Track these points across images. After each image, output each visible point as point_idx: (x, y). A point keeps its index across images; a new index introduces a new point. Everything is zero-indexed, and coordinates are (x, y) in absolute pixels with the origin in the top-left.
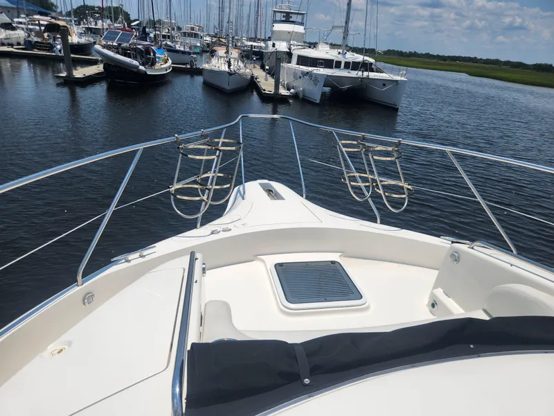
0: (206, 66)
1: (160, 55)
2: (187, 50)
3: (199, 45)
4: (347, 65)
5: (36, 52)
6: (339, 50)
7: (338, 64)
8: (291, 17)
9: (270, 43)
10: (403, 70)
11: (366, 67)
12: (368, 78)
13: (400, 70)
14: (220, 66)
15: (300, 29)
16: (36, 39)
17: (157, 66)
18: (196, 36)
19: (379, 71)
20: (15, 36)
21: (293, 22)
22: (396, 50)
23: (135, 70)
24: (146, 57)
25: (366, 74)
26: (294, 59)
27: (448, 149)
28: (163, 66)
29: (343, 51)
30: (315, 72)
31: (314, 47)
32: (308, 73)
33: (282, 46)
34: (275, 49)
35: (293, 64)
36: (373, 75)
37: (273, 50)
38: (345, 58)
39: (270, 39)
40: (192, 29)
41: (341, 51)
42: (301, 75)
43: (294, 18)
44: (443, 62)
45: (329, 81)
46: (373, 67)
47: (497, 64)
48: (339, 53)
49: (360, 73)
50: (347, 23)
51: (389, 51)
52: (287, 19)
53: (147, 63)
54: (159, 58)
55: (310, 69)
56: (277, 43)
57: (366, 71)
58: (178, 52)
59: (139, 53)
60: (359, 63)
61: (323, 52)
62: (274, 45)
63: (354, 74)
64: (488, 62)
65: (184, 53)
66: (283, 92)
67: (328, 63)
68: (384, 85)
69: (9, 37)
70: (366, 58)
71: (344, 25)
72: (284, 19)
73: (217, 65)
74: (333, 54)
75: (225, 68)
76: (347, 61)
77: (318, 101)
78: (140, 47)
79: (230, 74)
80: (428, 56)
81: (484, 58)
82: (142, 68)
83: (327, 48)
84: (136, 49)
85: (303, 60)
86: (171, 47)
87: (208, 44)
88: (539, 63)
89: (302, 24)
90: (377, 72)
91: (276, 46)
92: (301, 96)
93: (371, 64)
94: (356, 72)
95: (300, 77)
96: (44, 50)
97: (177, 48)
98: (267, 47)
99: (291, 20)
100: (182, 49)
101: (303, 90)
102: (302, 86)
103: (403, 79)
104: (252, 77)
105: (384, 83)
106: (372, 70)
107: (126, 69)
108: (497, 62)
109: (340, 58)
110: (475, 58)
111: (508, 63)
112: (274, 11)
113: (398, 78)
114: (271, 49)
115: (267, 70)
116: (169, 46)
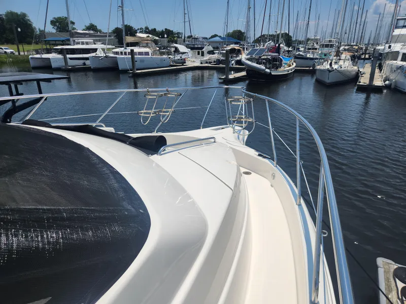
1: (287, 61)
5: (220, 66)
9: (387, 46)
16: (222, 58)
17: (282, 69)
23: (263, 72)
26: (400, 57)
32: (400, 67)
33: (397, 47)
34: (389, 50)
35: (398, 61)
42: (396, 69)
53: (273, 67)
56: (393, 45)
58: (306, 59)
62: (390, 47)
69: (210, 58)
78: (270, 57)
79: (329, 71)
91: (392, 47)
95: (395, 71)
97: (308, 56)
98: (384, 49)
101: (396, 82)
102: (395, 78)
104: (358, 73)
112: (397, 19)
116: (301, 55)
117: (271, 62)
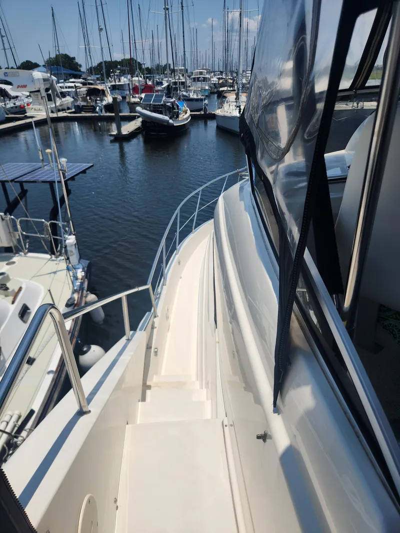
0: (219, 112)
1: (181, 106)
2: (200, 97)
3: (207, 88)
5: (83, 114)
14: (231, 111)
16: (83, 104)
18: (205, 79)
20: (66, 102)
23: (166, 124)
24: (173, 111)
40: (201, 73)
54: (180, 109)
59: (168, 110)
65: (197, 100)
69: (62, 104)
73: (229, 111)
75: (236, 113)
78: (169, 104)
82: (171, 121)
84: (165, 106)
86: (187, 97)
96: (89, 112)
97: (191, 97)
100: (195, 97)
107: (158, 124)
116: (186, 96)
117: (171, 110)
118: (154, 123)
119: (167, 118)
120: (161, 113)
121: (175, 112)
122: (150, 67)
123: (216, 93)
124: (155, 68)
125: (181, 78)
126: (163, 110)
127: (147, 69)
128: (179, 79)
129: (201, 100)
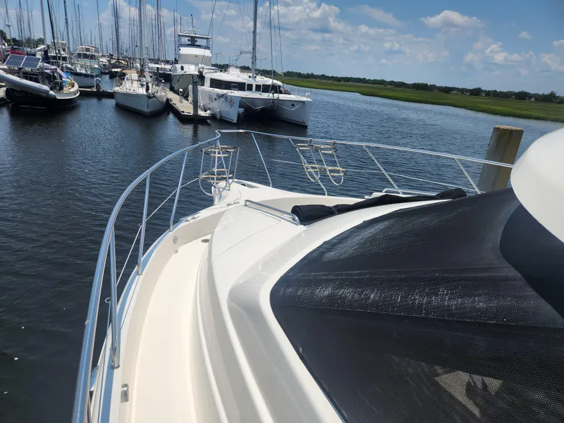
0: (118, 90)
1: (66, 78)
2: (89, 72)
3: (96, 66)
4: (258, 88)
6: (249, 74)
7: (250, 87)
8: (196, 41)
9: (178, 66)
10: (308, 91)
11: (275, 89)
12: (278, 99)
13: (305, 92)
14: (135, 89)
15: (207, 53)
17: (66, 90)
18: (92, 57)
19: (287, 93)
21: (199, 46)
22: (295, 71)
23: (45, 95)
24: (54, 81)
25: (276, 96)
26: (207, 83)
27: (364, 144)
28: (71, 90)
29: (253, 75)
30: (230, 94)
31: (225, 71)
32: (223, 95)
33: (191, 69)
34: (184, 71)
35: (207, 87)
36: (282, 97)
37: (182, 72)
38: (255, 81)
39: (176, 61)
40: (88, 50)
41: (251, 75)
43: (199, 42)
44: (337, 83)
45: (243, 103)
46: (281, 89)
47: (383, 84)
48: (250, 77)
49: (271, 95)
50: (254, 49)
51: (288, 72)
52: (193, 43)
53: (55, 88)
54: (65, 82)
55: (225, 91)
56: (186, 67)
57: (277, 93)
58: (80, 74)
59: (47, 78)
60: (269, 86)
61: (233, 75)
62: (182, 68)
63: (265, 96)
64: (375, 82)
65: (86, 76)
66: (201, 113)
67: (241, 86)
68: (293, 105)
70: (275, 82)
71: (252, 51)
72: (190, 43)
73: (132, 89)
74: (243, 78)
75: (142, 91)
76: (257, 84)
77: (235, 121)
78: (48, 71)
79: (149, 97)
80: (324, 77)
81: (372, 79)
82: (52, 93)
83: (238, 71)
84: (42, 74)
85: (216, 83)
87: (104, 65)
88: (417, 82)
89: (207, 48)
90: (285, 93)
92: (218, 117)
93: (280, 87)
94: (268, 94)
95: (216, 99)
97: (78, 71)
98: (176, 69)
99: (196, 44)
100: (83, 72)
101: (220, 112)
102: (218, 107)
103: (308, 99)
104: (168, 100)
105: (293, 103)
106: (281, 93)
108: (382, 82)
109: (251, 81)
110: (365, 79)
111: (392, 83)
112: (179, 36)
113: (304, 99)
114: (179, 72)
115: (181, 92)
116: (71, 69)
117: (52, 79)
118: (25, 92)
119: (46, 88)
120: (37, 81)
121: (57, 83)
122: (17, 39)
123: (107, 74)
124: (24, 41)
125: (62, 52)
126: (40, 77)
127: (14, 40)
128: (59, 53)
129: (92, 77)
